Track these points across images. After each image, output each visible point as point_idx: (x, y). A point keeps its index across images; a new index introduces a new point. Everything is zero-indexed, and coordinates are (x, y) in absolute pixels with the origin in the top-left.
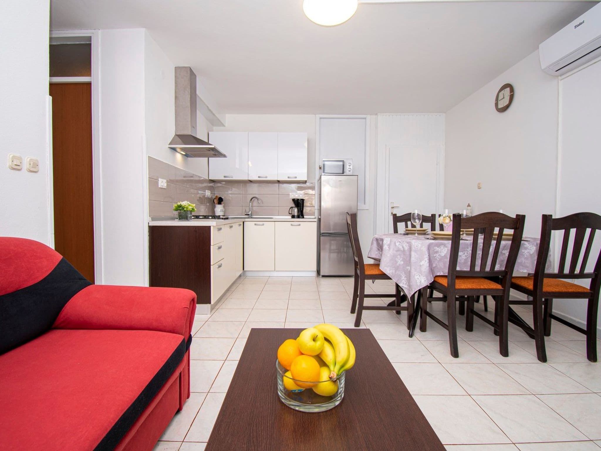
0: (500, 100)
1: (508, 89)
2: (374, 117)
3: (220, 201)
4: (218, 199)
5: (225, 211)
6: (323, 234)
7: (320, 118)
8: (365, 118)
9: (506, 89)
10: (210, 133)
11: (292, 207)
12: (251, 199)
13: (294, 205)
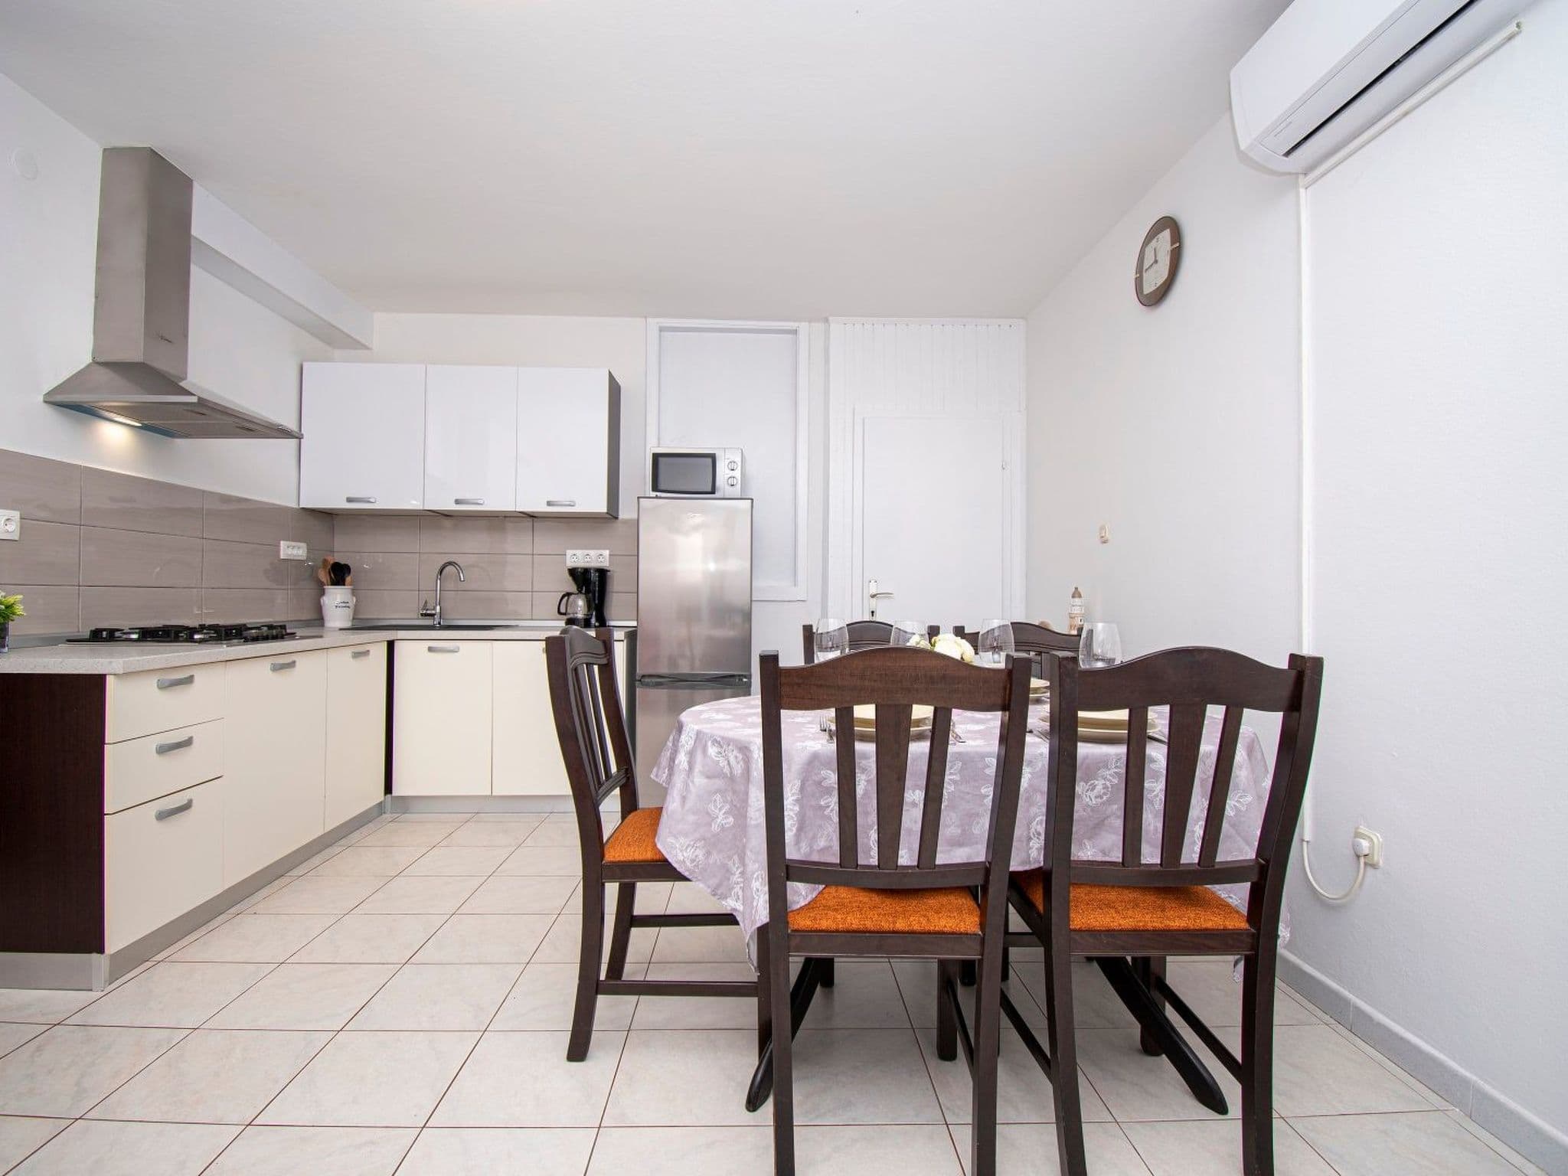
0: (1147, 270)
1: (1166, 235)
2: (819, 327)
3: (339, 574)
4: (329, 567)
5: (356, 606)
6: (647, 680)
7: (661, 329)
8: (795, 332)
9: (1160, 236)
10: (306, 366)
11: (568, 594)
12: (441, 572)
13: (573, 588)
